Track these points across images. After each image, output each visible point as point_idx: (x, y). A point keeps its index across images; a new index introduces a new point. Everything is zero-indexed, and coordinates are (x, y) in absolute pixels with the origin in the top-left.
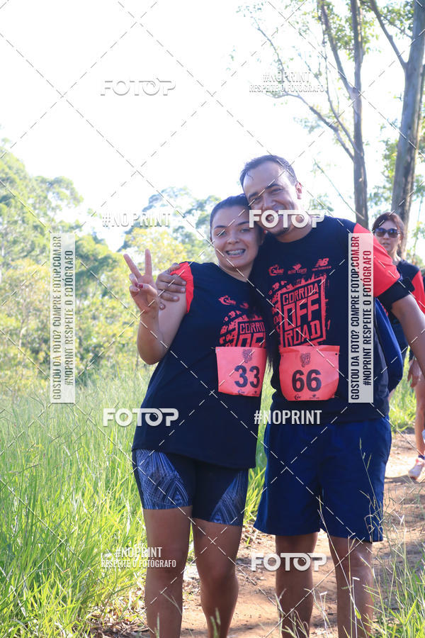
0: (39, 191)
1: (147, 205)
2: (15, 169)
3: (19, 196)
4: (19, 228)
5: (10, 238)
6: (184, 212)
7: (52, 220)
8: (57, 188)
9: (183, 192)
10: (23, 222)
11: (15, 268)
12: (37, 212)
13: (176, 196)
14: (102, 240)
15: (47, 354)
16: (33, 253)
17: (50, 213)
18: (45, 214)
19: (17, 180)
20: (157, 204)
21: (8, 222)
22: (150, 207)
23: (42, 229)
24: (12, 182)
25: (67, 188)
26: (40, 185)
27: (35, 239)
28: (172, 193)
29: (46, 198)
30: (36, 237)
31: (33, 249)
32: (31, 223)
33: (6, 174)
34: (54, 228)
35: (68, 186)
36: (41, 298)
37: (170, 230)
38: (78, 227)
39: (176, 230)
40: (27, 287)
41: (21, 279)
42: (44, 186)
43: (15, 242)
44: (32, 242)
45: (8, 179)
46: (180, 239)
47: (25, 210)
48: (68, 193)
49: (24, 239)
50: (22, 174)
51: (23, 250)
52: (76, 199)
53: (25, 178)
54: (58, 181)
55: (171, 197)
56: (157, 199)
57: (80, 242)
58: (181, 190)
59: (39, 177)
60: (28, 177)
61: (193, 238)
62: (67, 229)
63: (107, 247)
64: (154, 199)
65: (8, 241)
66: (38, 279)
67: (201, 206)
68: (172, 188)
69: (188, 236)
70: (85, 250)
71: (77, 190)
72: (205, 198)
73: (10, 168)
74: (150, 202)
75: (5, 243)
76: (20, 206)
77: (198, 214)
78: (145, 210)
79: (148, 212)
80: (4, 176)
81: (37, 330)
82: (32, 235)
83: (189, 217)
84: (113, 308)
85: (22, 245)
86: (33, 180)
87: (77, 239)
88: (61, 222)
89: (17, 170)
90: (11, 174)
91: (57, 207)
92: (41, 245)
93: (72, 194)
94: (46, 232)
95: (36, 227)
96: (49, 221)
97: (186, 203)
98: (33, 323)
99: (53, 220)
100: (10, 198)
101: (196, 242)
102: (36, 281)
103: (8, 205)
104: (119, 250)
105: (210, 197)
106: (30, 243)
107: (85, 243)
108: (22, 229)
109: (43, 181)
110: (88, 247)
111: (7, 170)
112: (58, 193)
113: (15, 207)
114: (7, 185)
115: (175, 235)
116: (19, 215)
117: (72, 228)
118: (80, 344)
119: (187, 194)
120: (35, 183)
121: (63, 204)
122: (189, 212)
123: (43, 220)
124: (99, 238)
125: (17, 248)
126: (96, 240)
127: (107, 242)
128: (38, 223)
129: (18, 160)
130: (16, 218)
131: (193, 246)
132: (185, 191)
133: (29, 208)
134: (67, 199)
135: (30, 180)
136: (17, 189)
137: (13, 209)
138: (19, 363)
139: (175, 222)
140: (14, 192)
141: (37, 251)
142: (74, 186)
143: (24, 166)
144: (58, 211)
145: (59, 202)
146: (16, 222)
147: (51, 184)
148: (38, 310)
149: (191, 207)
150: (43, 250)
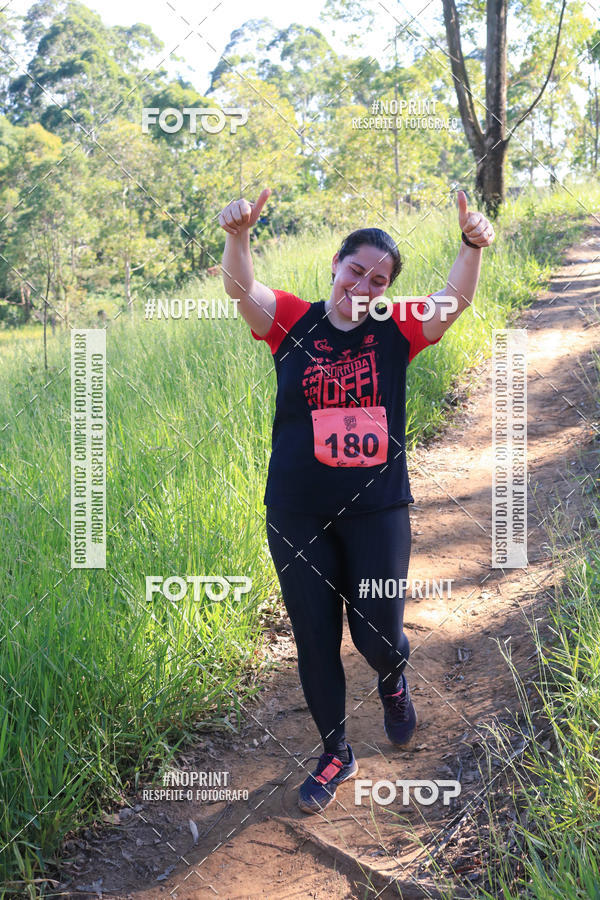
0: (118, 42)
1: (229, 41)
2: (91, 22)
3: (101, 50)
4: (106, 83)
5: (98, 95)
6: (267, 44)
7: (135, 70)
8: (137, 37)
9: (263, 24)
10: (108, 76)
11: (109, 129)
12: (119, 62)
13: (258, 29)
14: (188, 83)
15: (152, 212)
16: (123, 107)
17: (134, 63)
18: (128, 64)
19: (96, 34)
20: (239, 40)
21: (94, 78)
22: (233, 44)
23: (127, 81)
24: (90, 36)
25: (147, 36)
26: (120, 34)
27: (122, 93)
28: (252, 26)
29: (126, 48)
30: (123, 90)
31: (122, 104)
32: (116, 77)
33: (84, 28)
34: (139, 77)
35: (147, 32)
36: (138, 157)
37: (256, 66)
38: (163, 73)
39: (262, 64)
40: (123, 147)
41: (116, 140)
42: (123, 35)
43: (103, 99)
44: (121, 97)
45: (86, 34)
46: (267, 73)
47: (108, 64)
48: (148, 38)
49: (112, 94)
50: (99, 27)
51: (111, 106)
52: (156, 45)
53: (102, 29)
54: (136, 29)
55: (252, 30)
56: (238, 34)
57: (168, 91)
58: (260, 22)
59: (116, 27)
60: (106, 28)
61: (280, 70)
62: (152, 77)
63: (194, 90)
64: (236, 34)
65: (96, 98)
66: (134, 138)
67: (283, 36)
68: (252, 21)
69: (275, 69)
70: (174, 99)
71: (156, 35)
72: (287, 27)
73: (86, 21)
74: (232, 38)
75: (93, 100)
76: (102, 60)
77: (281, 44)
78: (228, 48)
79: (232, 49)
80: (82, 31)
81: (139, 190)
82: (118, 88)
83: (273, 49)
84: (211, 158)
85: (111, 100)
86: (111, 32)
87: (165, 88)
88: (145, 70)
89: (93, 23)
90: (89, 28)
91: (139, 55)
92: (130, 99)
93: (152, 40)
94: (132, 84)
95: (121, 81)
96: (132, 71)
97: (268, 35)
98: (134, 184)
99: (137, 70)
100: (91, 53)
101: (284, 74)
102: (131, 141)
103: (90, 60)
104: (207, 93)
105: (291, 26)
106: (118, 97)
107: (174, 92)
108: (108, 83)
109: (121, 30)
110: (178, 96)
111: (83, 24)
112: (138, 42)
113: (98, 62)
114: (87, 41)
115: (261, 70)
116: (103, 70)
117: (157, 76)
118: (183, 196)
119: (268, 25)
120: (113, 35)
121: (145, 52)
122: (273, 43)
123: (126, 72)
124: (185, 80)
125: (105, 105)
126: (184, 85)
127: (193, 85)
128: (123, 76)
129: (91, 12)
130: (101, 73)
131: (281, 79)
132: (265, 22)
133: (111, 63)
134: (147, 45)
135: (108, 31)
136: (96, 43)
137: (96, 64)
138: (126, 225)
139: (260, 56)
140: (94, 47)
141: (126, 106)
142: (153, 31)
143: (99, 17)
144: (140, 60)
145: (140, 51)
146: (100, 78)
147: (130, 33)
148: (138, 170)
149: (273, 39)
150: (132, 103)
